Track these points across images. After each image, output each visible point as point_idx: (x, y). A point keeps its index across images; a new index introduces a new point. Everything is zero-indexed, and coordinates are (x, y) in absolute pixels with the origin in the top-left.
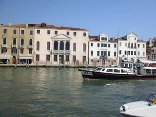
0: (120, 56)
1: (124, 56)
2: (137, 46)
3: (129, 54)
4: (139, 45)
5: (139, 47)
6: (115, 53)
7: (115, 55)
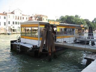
0: (9, 25)
1: (12, 25)
2: (22, 18)
3: (16, 24)
4: (23, 18)
5: (23, 19)
6: (5, 23)
7: (5, 25)
